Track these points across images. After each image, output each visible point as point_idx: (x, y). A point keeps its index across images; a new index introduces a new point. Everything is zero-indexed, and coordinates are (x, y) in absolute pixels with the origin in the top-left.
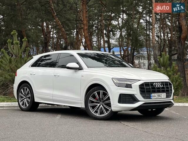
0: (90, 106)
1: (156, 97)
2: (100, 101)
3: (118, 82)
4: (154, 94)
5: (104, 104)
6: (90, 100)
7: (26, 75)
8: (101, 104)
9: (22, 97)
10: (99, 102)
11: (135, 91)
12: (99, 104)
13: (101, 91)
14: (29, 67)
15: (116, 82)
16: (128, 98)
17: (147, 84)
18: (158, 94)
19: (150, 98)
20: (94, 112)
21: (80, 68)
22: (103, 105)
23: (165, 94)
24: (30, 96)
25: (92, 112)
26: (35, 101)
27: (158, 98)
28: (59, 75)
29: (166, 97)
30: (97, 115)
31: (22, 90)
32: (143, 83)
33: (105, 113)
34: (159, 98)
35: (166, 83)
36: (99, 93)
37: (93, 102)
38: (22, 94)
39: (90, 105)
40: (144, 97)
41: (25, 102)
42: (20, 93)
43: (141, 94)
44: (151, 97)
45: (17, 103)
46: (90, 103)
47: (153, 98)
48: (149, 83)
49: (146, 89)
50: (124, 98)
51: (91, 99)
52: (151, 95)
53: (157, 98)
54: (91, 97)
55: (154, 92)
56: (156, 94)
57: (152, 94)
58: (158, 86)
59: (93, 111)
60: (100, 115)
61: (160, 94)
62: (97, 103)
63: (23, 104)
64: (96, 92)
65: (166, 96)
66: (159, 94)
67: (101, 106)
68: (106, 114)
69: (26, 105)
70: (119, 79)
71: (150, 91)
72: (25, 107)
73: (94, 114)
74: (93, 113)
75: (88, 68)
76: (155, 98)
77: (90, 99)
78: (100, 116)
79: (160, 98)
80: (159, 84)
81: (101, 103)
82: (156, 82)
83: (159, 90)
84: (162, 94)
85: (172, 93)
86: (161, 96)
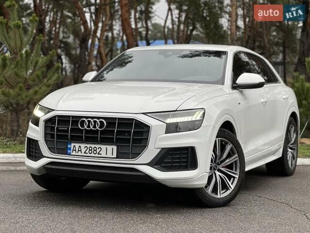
1: (83, 151)
4: (77, 145)
11: (39, 133)
17: (63, 120)
18: (88, 146)
19: (66, 154)
27: (89, 155)
29: (115, 156)
32: (55, 116)
34: (93, 155)
40: (51, 149)
43: (46, 141)
44: (69, 151)
47: (74, 153)
48: (69, 116)
49: (58, 131)
52: (69, 146)
53: (86, 155)
56: (83, 146)
57: (73, 145)
61: (97, 146)
66: (93, 146)
76: (79, 153)
79: (97, 155)
82: (87, 117)
84: (104, 147)
85: (145, 146)
86: (98, 151)
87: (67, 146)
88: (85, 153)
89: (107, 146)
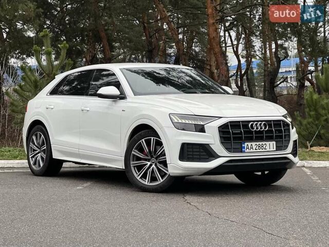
0: (134, 167)
1: (254, 148)
2: (152, 157)
3: (180, 121)
4: (249, 144)
5: (158, 162)
6: (134, 155)
7: (40, 110)
8: (153, 163)
9: (34, 150)
10: (149, 158)
11: (211, 138)
12: (149, 161)
13: (152, 138)
14: (47, 95)
15: (176, 121)
16: (198, 150)
17: (235, 125)
18: (258, 143)
19: (241, 152)
20: (141, 178)
21: (122, 97)
22: (156, 165)
23: (274, 143)
24: (45, 148)
25: (137, 176)
26: (53, 157)
27: (258, 150)
28: (88, 109)
29: (275, 149)
30: (146, 182)
31: (34, 138)
32: (227, 123)
33: (159, 179)
34: (261, 150)
35: (277, 123)
36: (148, 142)
37: (138, 159)
38: (34, 144)
39: (133, 163)
40: (229, 149)
41: (38, 158)
42: (31, 143)
43: (222, 143)
44: (243, 150)
45: (27, 161)
46: (133, 161)
47: (248, 150)
48: (239, 122)
49: (233, 134)
50: (189, 152)
51: (135, 152)
52: (243, 145)
53: (256, 151)
54: (136, 149)
55: (251, 139)
56: (254, 144)
57: (246, 144)
58: (257, 128)
59: (139, 175)
60: (151, 182)
61: (264, 143)
62: (146, 160)
63: (35, 164)
64: (143, 140)
65: (276, 146)
66: (261, 143)
67: (153, 166)
68: (161, 180)
69: (39, 165)
70: (182, 116)
71: (240, 138)
72: (38, 169)
73: (140, 180)
74: (138, 178)
75: (135, 95)
76: (252, 150)
77: (133, 152)
78: (151, 184)
79: (264, 150)
80: (261, 124)
81: (154, 160)
82: (254, 121)
83: (260, 136)
84: (268, 143)
85: (289, 140)
86: (264, 147)
87: (241, 145)
88: (256, 149)
89: (269, 142)
